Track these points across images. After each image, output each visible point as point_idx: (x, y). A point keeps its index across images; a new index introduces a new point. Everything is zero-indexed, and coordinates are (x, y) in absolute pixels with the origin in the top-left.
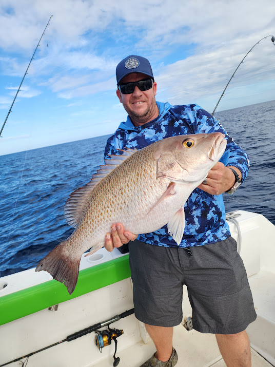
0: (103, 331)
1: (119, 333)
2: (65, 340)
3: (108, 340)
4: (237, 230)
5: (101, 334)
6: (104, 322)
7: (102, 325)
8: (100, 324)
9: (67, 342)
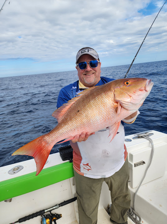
0: (47, 215)
1: (59, 216)
2: (17, 222)
3: (50, 222)
4: (151, 145)
5: (45, 217)
6: (47, 209)
7: (45, 211)
8: (44, 210)
9: (18, 223)
